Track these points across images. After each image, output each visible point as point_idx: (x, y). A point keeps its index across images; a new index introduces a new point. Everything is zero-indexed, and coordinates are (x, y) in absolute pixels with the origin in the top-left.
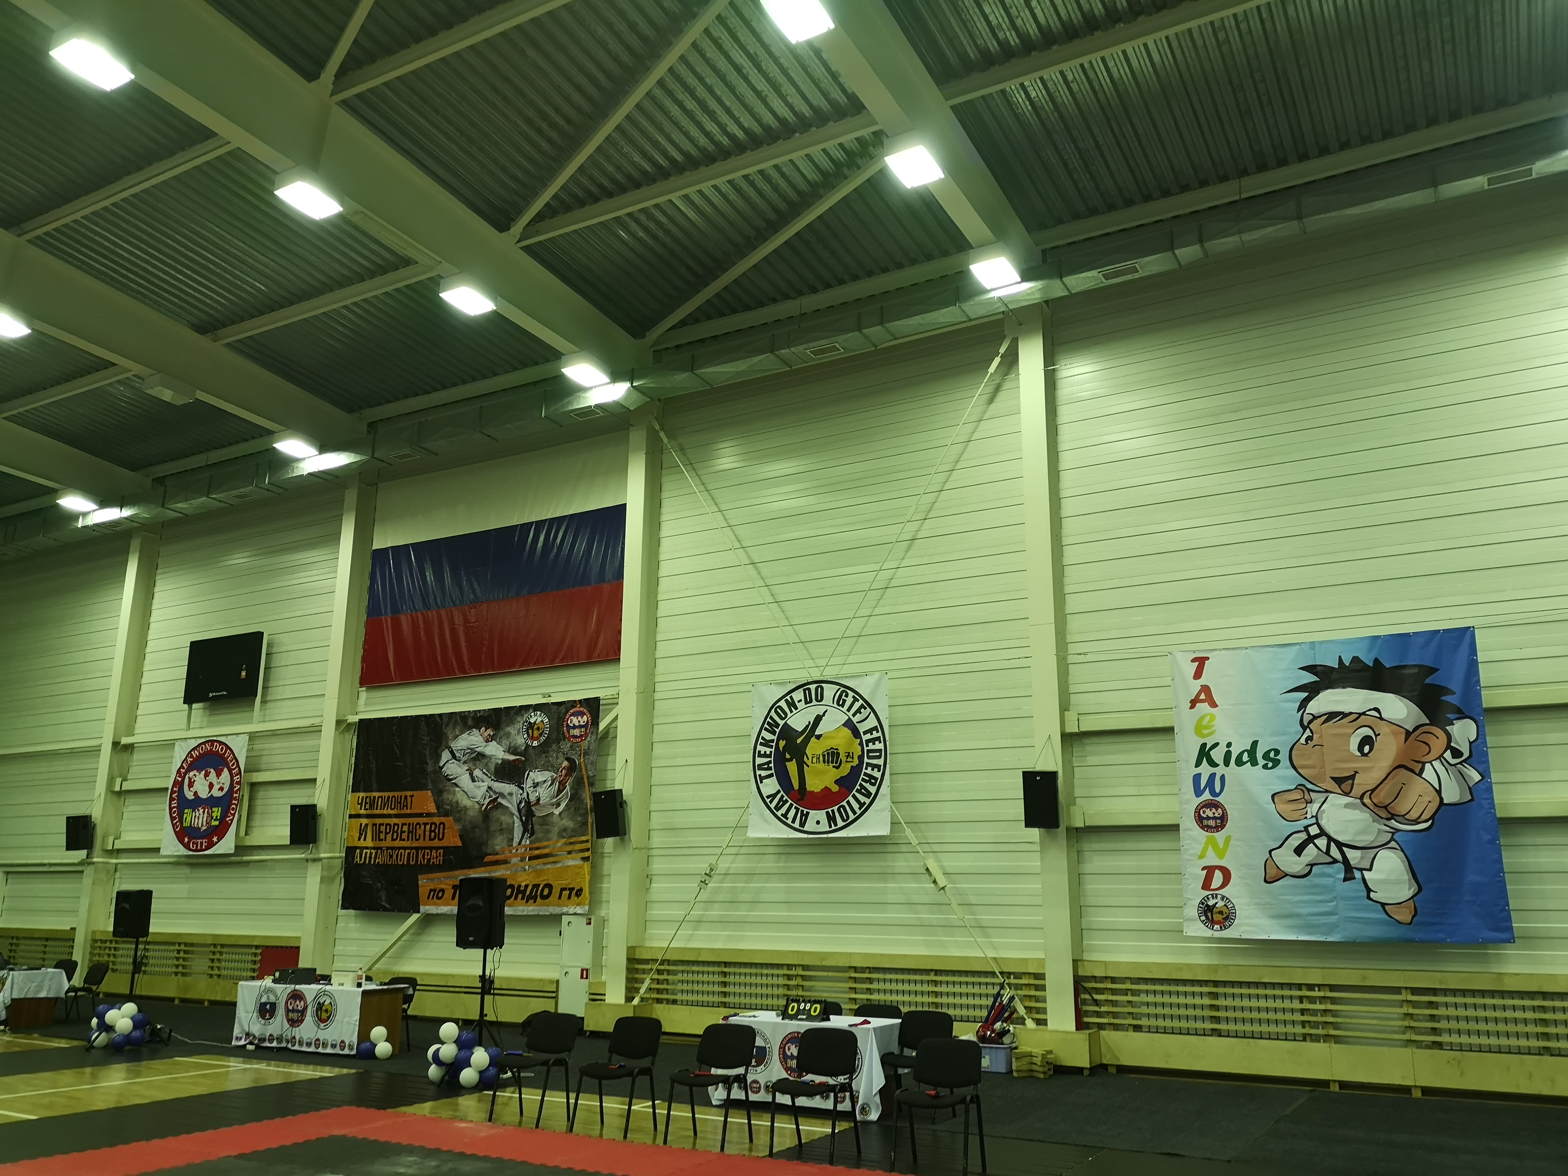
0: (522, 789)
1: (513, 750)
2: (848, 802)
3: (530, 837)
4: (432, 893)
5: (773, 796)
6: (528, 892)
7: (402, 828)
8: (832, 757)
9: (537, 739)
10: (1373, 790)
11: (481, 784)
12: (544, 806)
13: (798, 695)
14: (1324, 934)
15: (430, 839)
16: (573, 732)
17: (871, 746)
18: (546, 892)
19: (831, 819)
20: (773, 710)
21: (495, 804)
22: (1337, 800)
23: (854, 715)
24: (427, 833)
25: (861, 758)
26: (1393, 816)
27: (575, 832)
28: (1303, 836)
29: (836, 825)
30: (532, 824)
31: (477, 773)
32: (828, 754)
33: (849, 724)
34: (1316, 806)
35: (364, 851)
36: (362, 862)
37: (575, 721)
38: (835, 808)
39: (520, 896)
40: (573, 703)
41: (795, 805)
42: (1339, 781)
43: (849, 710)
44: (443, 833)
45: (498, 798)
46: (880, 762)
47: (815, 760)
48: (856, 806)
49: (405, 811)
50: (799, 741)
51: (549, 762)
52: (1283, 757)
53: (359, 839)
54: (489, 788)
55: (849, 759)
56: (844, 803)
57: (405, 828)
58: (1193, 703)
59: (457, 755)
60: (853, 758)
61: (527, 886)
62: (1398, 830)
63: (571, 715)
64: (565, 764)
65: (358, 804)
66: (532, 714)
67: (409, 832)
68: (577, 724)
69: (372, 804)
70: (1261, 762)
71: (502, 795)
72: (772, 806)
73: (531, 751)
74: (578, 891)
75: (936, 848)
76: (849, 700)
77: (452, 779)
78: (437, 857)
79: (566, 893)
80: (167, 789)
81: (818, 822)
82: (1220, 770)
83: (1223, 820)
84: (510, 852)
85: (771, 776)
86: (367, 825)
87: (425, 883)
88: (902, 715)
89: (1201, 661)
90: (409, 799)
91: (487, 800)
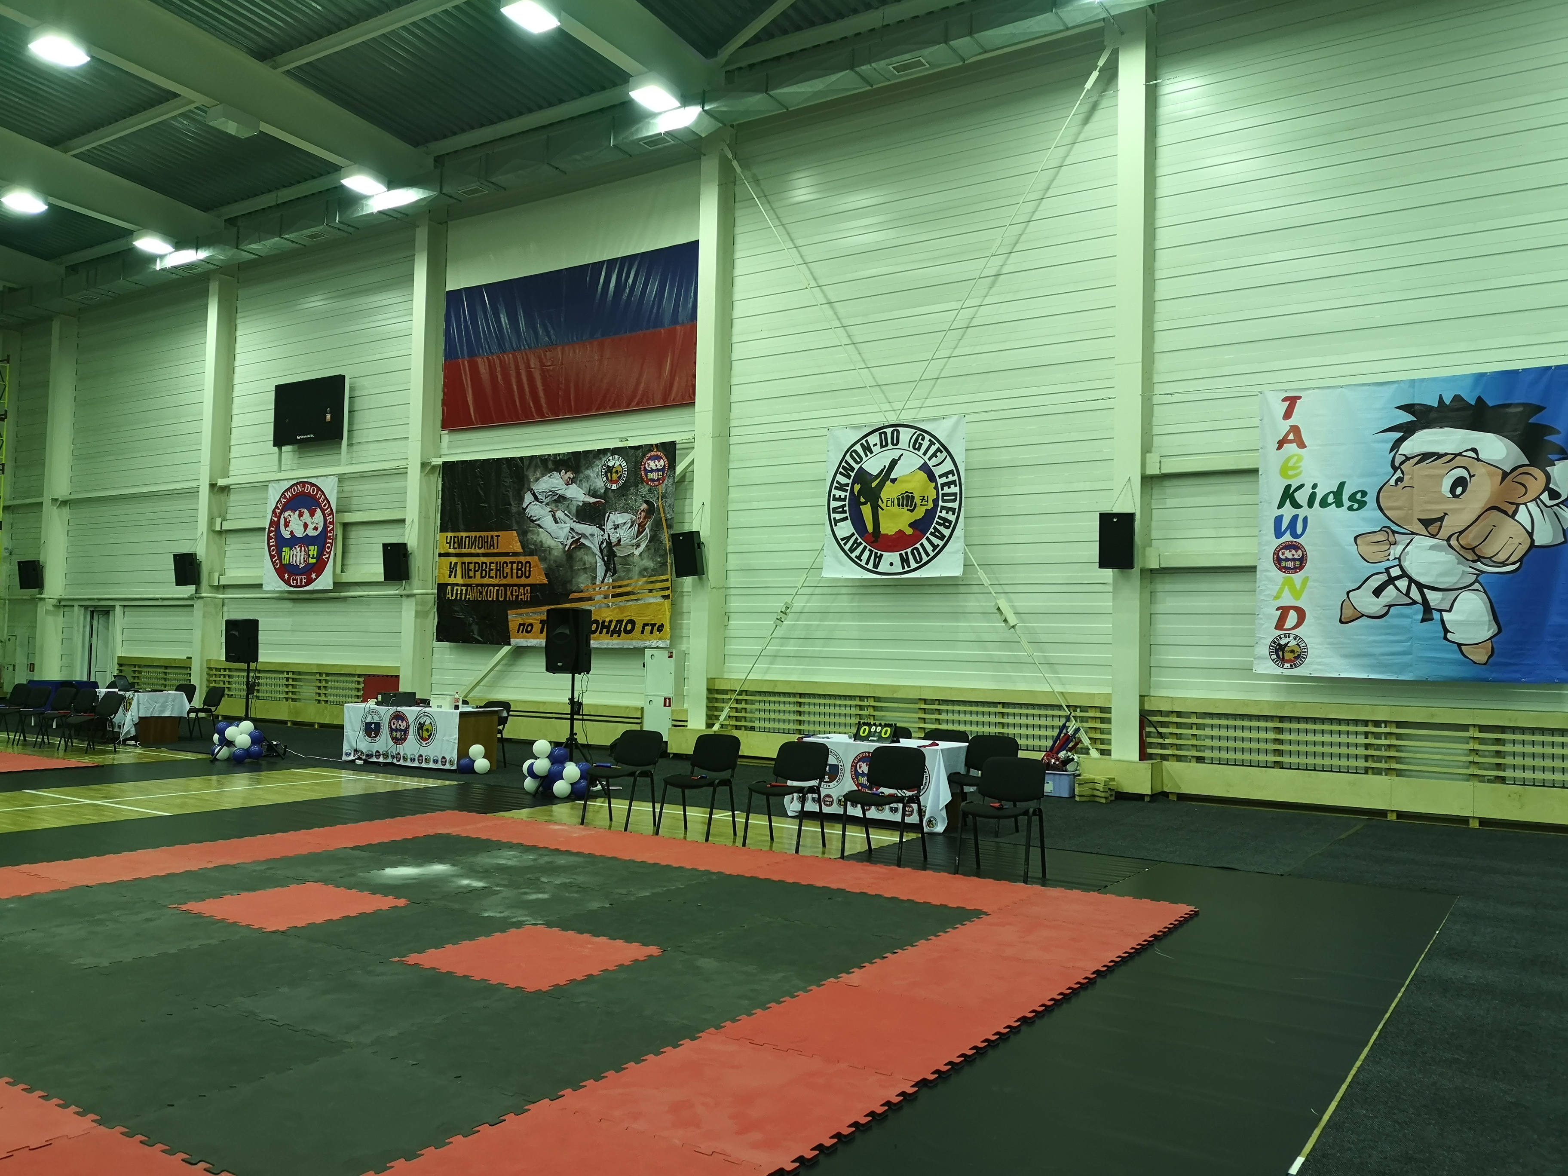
0: (603, 530)
1: (593, 493)
2: (922, 545)
3: (612, 576)
4: (522, 627)
5: (848, 539)
6: (612, 627)
7: (490, 566)
8: (907, 500)
9: (616, 482)
10: (1461, 533)
11: (564, 525)
12: (625, 547)
13: (874, 439)
14: (1396, 673)
15: (518, 577)
16: (650, 475)
17: (946, 490)
18: (629, 627)
19: (904, 561)
20: (848, 454)
21: (578, 545)
22: (1423, 542)
23: (930, 459)
24: (515, 571)
25: (936, 501)
26: (1479, 558)
27: (655, 572)
28: (1384, 577)
29: (909, 566)
30: (614, 564)
31: (559, 514)
32: (903, 497)
33: (925, 468)
34: (1399, 548)
35: (456, 588)
36: (453, 598)
37: (652, 465)
38: (909, 550)
39: (605, 631)
40: (650, 448)
41: (869, 547)
42: (1426, 523)
43: (925, 454)
44: (530, 571)
45: (580, 538)
46: (955, 505)
47: (889, 504)
48: (929, 548)
49: (492, 551)
50: (874, 485)
51: (628, 504)
52: (1371, 499)
53: (450, 576)
54: (572, 529)
55: (924, 503)
56: (918, 545)
57: (493, 566)
58: (1281, 444)
59: (539, 497)
60: (927, 501)
61: (611, 622)
62: (1483, 572)
63: (649, 459)
64: (644, 506)
65: (447, 543)
66: (611, 458)
67: (497, 570)
68: (654, 468)
69: (460, 543)
70: (1347, 503)
71: (584, 535)
72: (847, 548)
73: (611, 494)
74: (659, 626)
75: (1008, 589)
76: (926, 444)
77: (535, 521)
78: (525, 594)
79: (648, 628)
80: (264, 529)
81: (891, 564)
82: (1302, 513)
83: (1301, 563)
84: (594, 590)
85: (845, 519)
86: (456, 563)
87: (514, 618)
88: (978, 459)
89: (1292, 401)
90: (495, 539)
91: (570, 541)
